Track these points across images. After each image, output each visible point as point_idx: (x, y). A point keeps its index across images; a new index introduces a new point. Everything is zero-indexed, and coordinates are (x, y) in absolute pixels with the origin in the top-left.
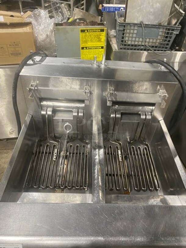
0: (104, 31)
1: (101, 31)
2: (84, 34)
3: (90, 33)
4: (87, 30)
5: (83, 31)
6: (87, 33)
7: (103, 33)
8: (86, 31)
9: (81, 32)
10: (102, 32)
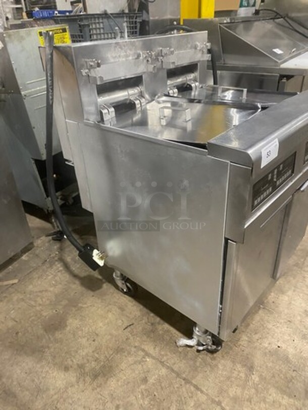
1: (63, 32)
7: (66, 34)
9: (40, 35)
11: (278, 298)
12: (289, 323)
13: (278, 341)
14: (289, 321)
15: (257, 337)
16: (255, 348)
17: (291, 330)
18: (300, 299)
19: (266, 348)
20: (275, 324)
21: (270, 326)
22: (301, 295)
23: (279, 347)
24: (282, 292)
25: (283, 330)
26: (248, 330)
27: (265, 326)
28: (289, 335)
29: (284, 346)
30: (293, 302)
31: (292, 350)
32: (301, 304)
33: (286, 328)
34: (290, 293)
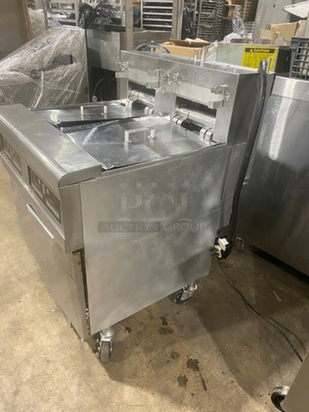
0: (273, 53)
1: (270, 52)
2: (248, 55)
3: (256, 54)
4: (253, 49)
5: (247, 50)
6: (252, 53)
7: (272, 55)
8: (251, 51)
9: (246, 51)
10: (270, 54)
11: (59, 326)
12: (32, 320)
13: (24, 304)
14: (33, 321)
15: (37, 293)
16: (30, 289)
17: (25, 317)
18: (46, 344)
19: (25, 294)
20: (38, 310)
21: (39, 305)
22: (49, 349)
23: (20, 302)
24: (63, 334)
25: (29, 312)
26: (45, 290)
27: (42, 302)
28: (23, 314)
29: (19, 305)
30: (47, 335)
31: (12, 308)
32: (41, 341)
33: (29, 314)
34: (58, 340)
